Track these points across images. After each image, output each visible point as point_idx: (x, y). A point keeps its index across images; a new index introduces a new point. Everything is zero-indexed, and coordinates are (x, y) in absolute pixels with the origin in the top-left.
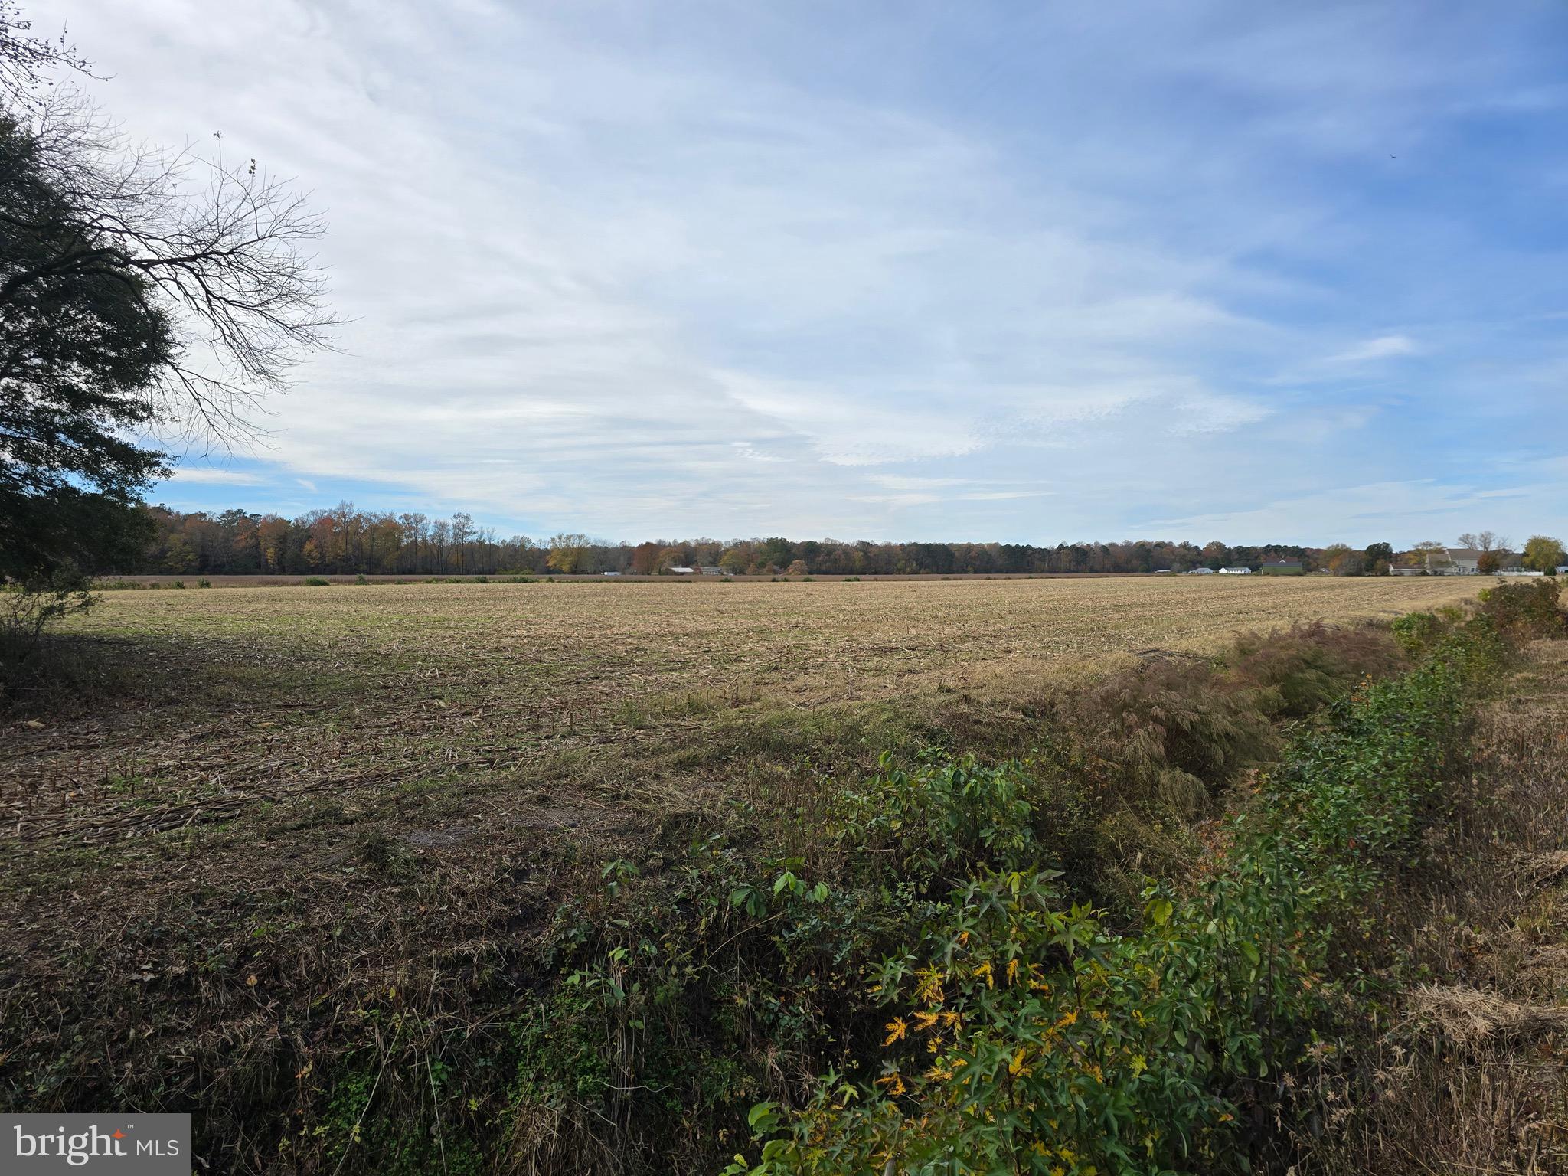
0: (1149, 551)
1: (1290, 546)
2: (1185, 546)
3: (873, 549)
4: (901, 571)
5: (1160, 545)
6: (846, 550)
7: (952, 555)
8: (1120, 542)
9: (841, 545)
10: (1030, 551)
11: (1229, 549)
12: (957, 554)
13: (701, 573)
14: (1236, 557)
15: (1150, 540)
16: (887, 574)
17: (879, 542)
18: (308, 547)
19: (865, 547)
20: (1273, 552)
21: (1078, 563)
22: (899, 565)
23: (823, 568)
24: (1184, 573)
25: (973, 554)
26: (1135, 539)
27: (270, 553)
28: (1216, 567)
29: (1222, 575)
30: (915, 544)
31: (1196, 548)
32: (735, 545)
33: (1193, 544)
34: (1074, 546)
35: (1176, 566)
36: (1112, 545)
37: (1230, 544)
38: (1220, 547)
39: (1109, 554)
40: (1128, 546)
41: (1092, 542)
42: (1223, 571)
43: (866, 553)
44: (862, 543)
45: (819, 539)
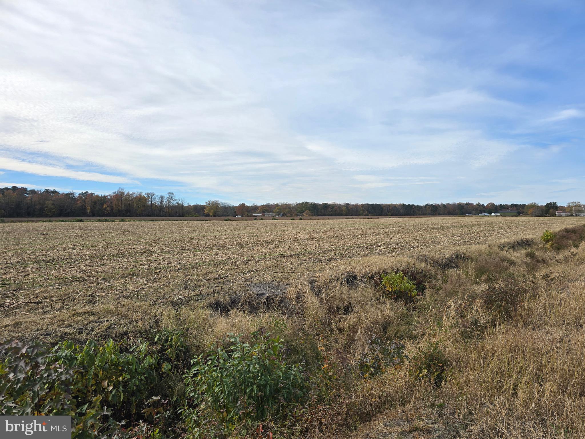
0: (462, 206)
1: (522, 204)
2: (478, 205)
3: (350, 206)
4: (362, 215)
5: (467, 204)
6: (339, 207)
7: (382, 208)
8: (451, 203)
9: (338, 204)
10: (414, 207)
11: (497, 205)
12: (384, 208)
13: (264, 216)
14: (499, 208)
15: (463, 202)
16: (356, 216)
17: (353, 203)
18: (105, 206)
19: (347, 205)
20: (514, 207)
21: (434, 211)
22: (361, 212)
23: (330, 213)
24: (477, 215)
25: (390, 208)
26: (457, 202)
27: (88, 208)
28: (490, 213)
29: (492, 216)
30: (368, 204)
31: (483, 205)
32: (296, 204)
33: (482, 203)
34: (432, 204)
35: (474, 212)
36: (448, 204)
37: (497, 203)
38: (493, 205)
39: (446, 208)
40: (454, 205)
41: (440, 203)
42: (493, 214)
43: (347, 207)
44: (347, 204)
45: (329, 202)
